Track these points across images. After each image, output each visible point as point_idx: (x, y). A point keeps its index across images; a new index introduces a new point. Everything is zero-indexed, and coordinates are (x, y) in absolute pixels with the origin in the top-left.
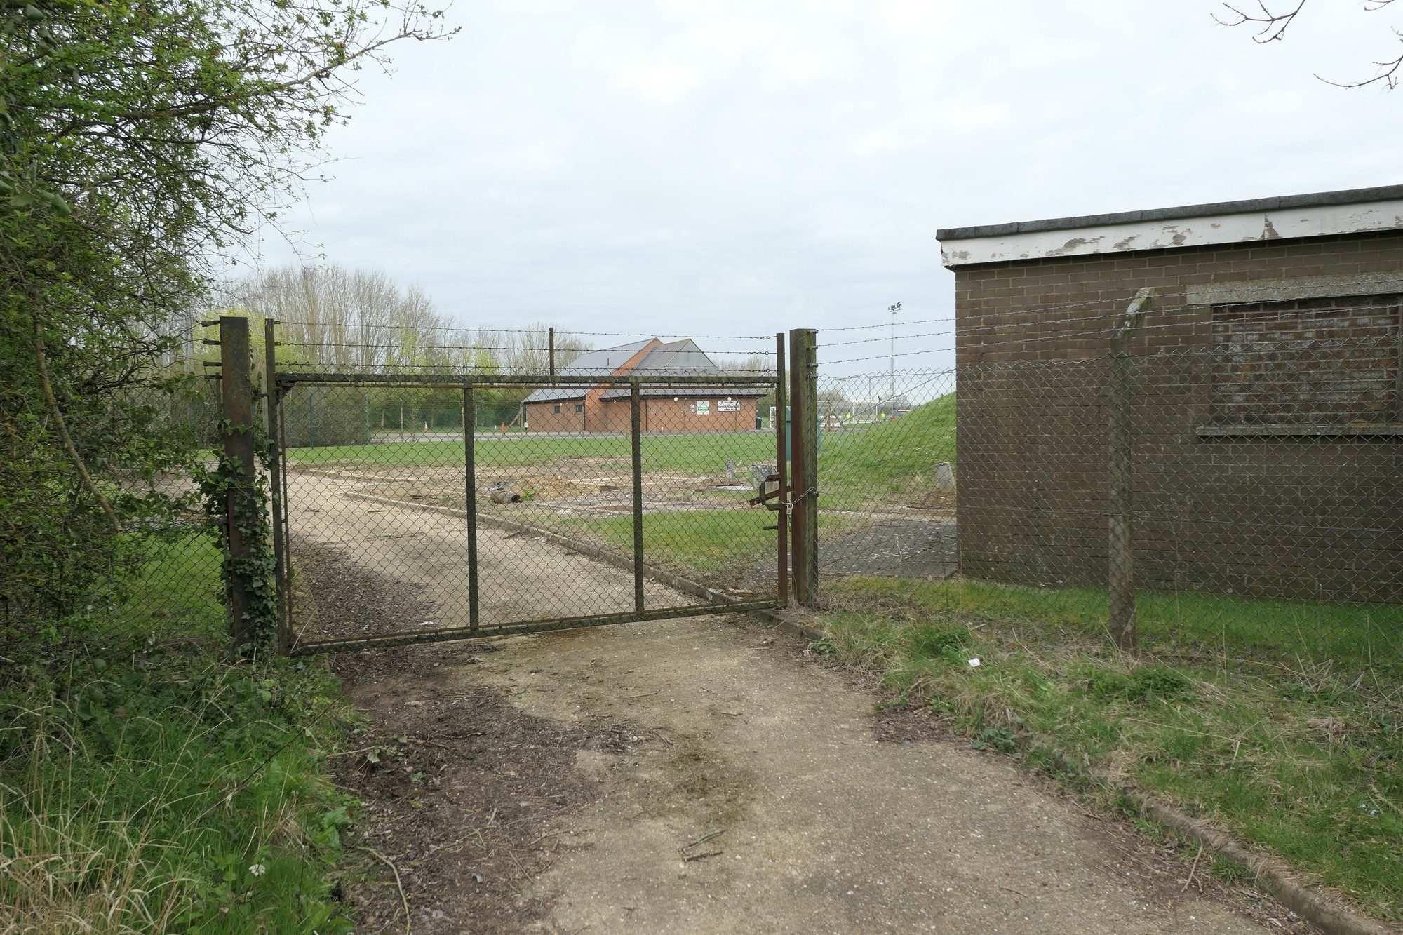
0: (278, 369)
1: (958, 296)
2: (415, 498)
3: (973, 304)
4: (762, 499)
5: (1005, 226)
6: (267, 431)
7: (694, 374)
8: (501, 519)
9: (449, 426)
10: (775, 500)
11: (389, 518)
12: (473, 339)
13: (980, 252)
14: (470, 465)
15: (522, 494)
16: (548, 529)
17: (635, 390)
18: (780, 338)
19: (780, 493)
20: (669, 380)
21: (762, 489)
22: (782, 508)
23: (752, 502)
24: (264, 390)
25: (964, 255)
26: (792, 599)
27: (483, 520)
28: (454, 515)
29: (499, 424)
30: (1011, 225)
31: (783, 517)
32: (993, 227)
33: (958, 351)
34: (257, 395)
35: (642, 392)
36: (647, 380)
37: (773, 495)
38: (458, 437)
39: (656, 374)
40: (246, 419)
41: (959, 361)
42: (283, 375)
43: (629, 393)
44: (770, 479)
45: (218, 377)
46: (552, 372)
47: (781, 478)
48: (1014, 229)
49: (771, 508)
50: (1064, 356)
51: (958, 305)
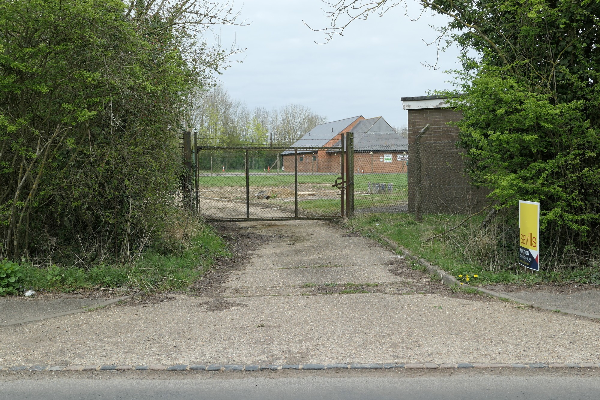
0: (197, 145)
1: (409, 119)
2: (223, 198)
3: (413, 122)
4: (336, 185)
5: (421, 97)
6: (194, 161)
7: (314, 146)
8: (260, 203)
9: (237, 169)
10: (341, 186)
11: (213, 204)
12: (252, 115)
13: (415, 105)
14: (248, 186)
15: (270, 195)
16: (278, 205)
17: (296, 151)
18: (343, 135)
19: (343, 183)
20: (306, 148)
21: (336, 182)
22: (342, 188)
23: (333, 186)
24: (194, 150)
25: (409, 106)
26: (345, 217)
27: (252, 204)
28: (241, 203)
29: (266, 168)
30: (423, 97)
31: (343, 191)
32: (418, 97)
33: (408, 138)
34: (192, 152)
35: (298, 152)
36: (299, 148)
37: (340, 184)
38: (243, 174)
39: (302, 146)
40: (190, 158)
41: (409, 141)
42: (199, 147)
43: (294, 152)
44: (338, 179)
45: (183, 147)
46: (271, 146)
47: (342, 179)
48: (424, 98)
49: (339, 188)
50: (440, 140)
51: (409, 123)
